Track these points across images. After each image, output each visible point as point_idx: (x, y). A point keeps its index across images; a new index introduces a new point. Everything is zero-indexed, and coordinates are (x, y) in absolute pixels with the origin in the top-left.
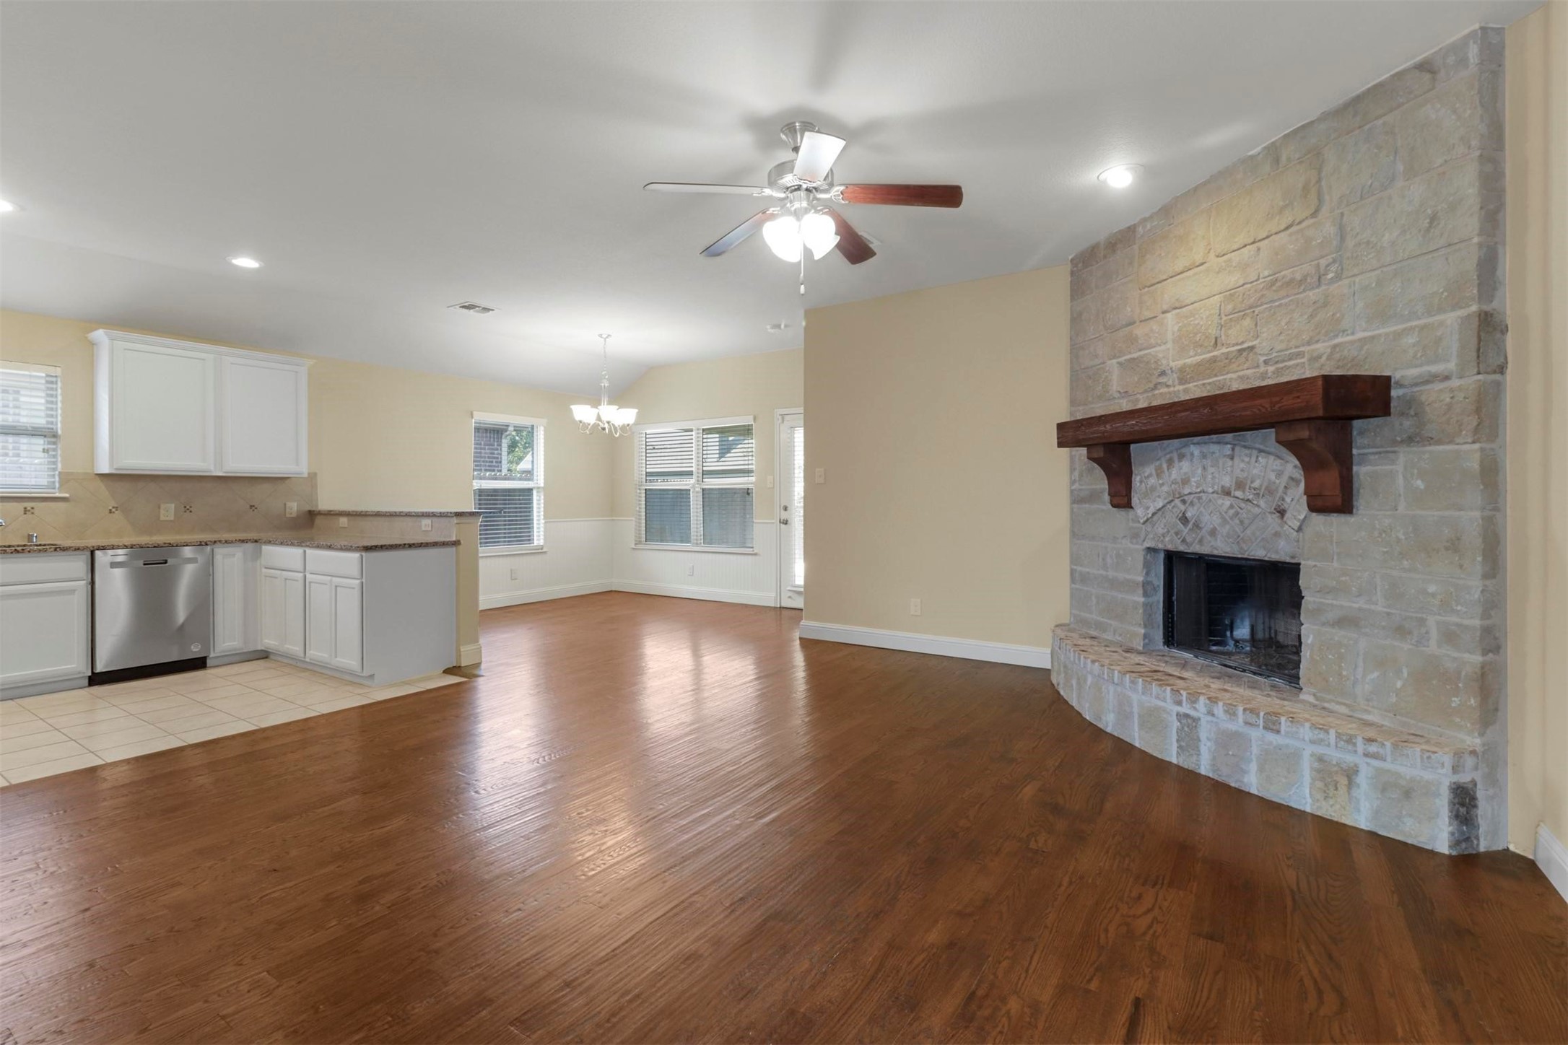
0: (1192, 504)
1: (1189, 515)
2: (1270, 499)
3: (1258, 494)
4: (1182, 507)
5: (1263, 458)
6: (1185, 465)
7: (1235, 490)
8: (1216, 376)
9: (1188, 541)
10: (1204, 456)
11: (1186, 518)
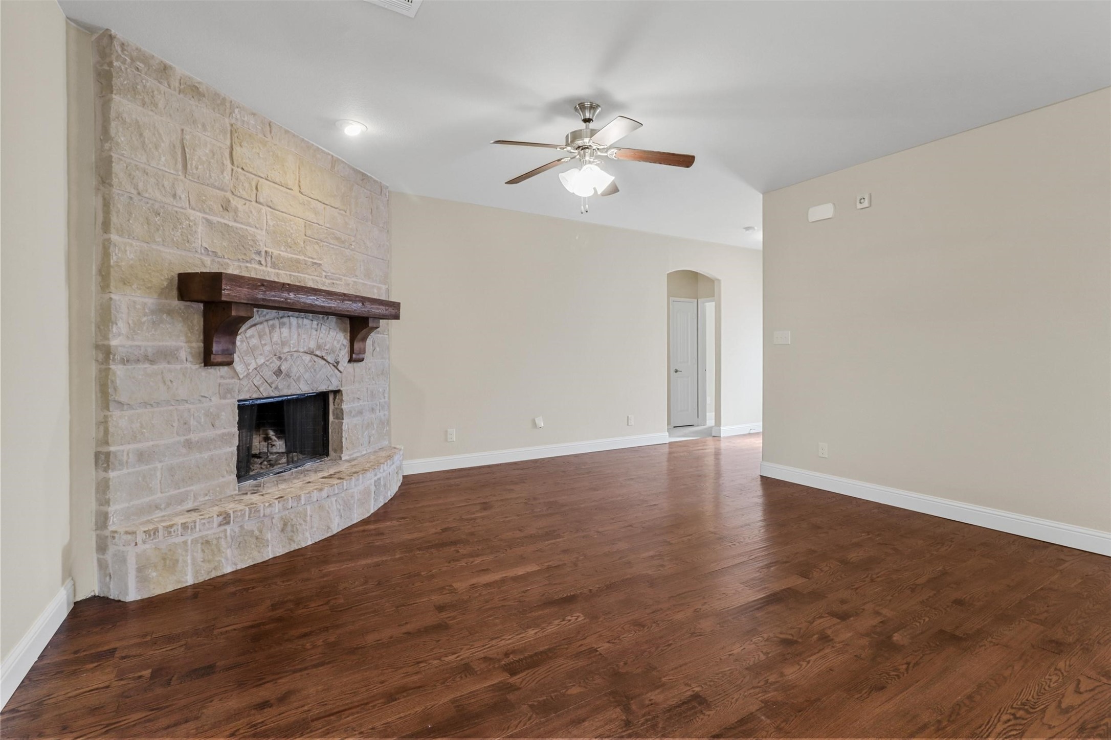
0: (286, 359)
1: (283, 368)
2: (333, 355)
3: (328, 353)
4: (278, 363)
5: (332, 332)
6: (285, 331)
7: (316, 350)
8: (299, 272)
9: (280, 388)
10: (299, 326)
11: (281, 370)
